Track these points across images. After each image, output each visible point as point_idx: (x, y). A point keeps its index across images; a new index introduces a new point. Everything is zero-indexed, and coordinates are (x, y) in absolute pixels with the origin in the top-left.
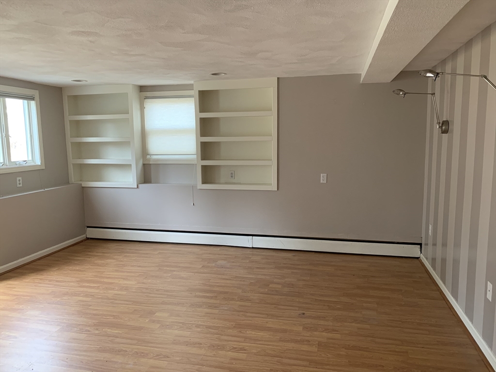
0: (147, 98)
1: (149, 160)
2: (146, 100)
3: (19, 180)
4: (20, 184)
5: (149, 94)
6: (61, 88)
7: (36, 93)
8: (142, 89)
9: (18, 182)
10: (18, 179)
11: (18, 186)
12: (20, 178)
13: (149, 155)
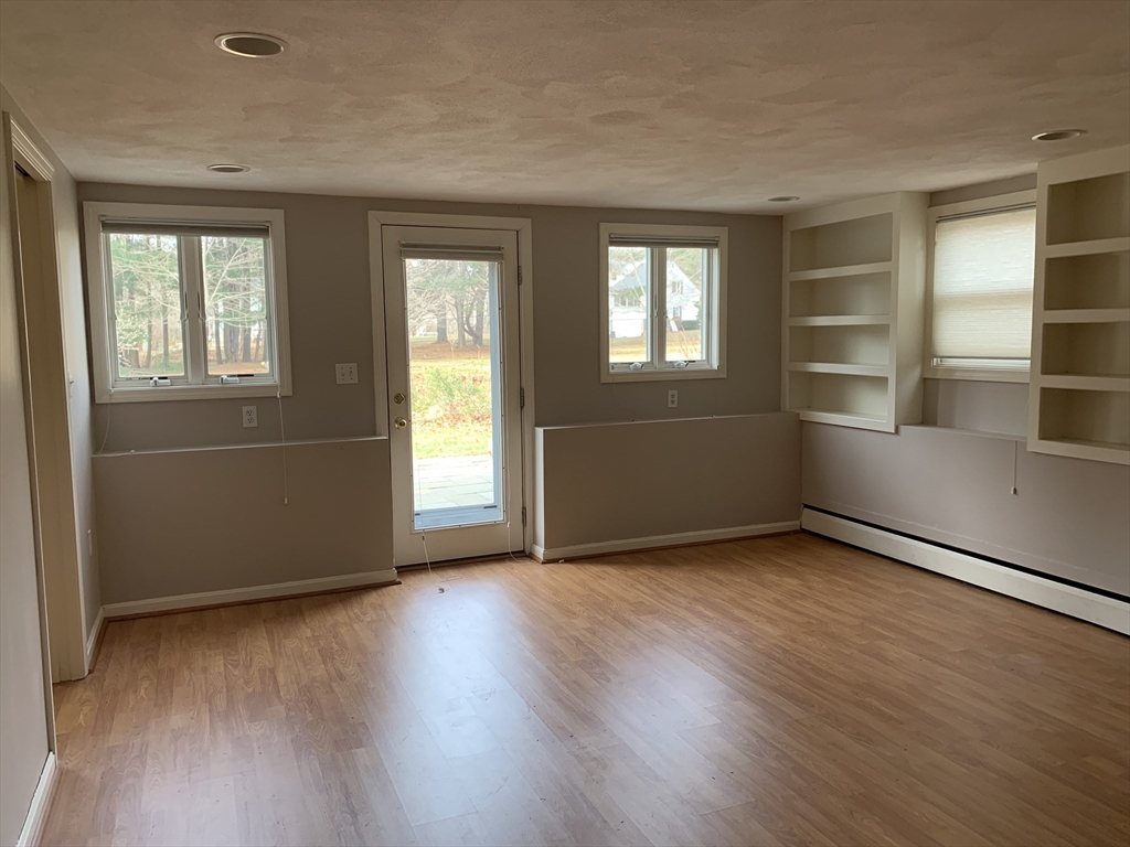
0: (942, 219)
1: (936, 369)
2: (940, 225)
3: (673, 396)
4: (673, 402)
5: (946, 209)
6: (782, 217)
7: (722, 233)
8: (934, 198)
9: (670, 399)
10: (671, 392)
11: (670, 405)
12: (675, 392)
13: (937, 357)
